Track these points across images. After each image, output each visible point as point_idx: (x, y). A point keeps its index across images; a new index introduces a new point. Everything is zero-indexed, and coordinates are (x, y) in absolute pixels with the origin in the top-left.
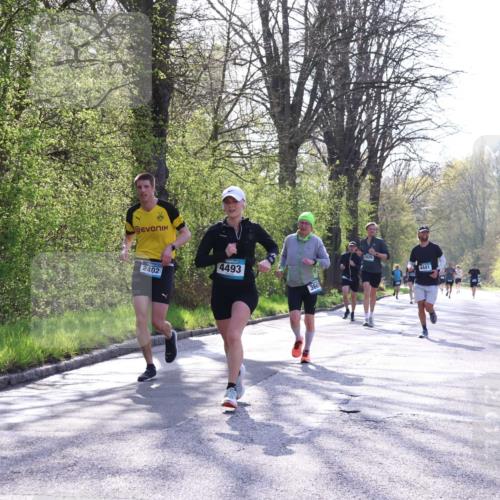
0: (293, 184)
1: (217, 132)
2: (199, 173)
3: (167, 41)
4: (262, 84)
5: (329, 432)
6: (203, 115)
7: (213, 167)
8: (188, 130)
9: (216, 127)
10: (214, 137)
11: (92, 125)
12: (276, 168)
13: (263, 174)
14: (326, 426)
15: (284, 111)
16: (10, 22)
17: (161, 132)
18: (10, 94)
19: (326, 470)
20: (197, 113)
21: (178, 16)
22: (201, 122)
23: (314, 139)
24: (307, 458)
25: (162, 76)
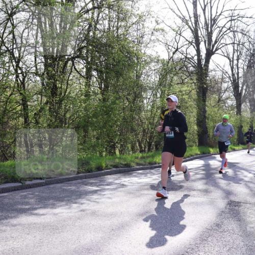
0: (240, 115)
1: (219, 100)
2: (215, 112)
3: (206, 77)
4: (232, 88)
5: (251, 182)
6: (216, 96)
7: (218, 110)
8: (211, 100)
9: (219, 99)
10: (218, 102)
11: (187, 99)
12: (236, 110)
13: (232, 112)
14: (250, 180)
15: (238, 95)
16: (166, 74)
17: (204, 101)
18: (166, 92)
19: (250, 192)
20: (214, 96)
21: (209, 70)
22: (215, 98)
23: (246, 102)
24: (245, 189)
25: (205, 86)
